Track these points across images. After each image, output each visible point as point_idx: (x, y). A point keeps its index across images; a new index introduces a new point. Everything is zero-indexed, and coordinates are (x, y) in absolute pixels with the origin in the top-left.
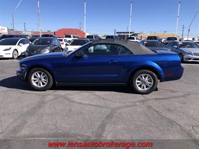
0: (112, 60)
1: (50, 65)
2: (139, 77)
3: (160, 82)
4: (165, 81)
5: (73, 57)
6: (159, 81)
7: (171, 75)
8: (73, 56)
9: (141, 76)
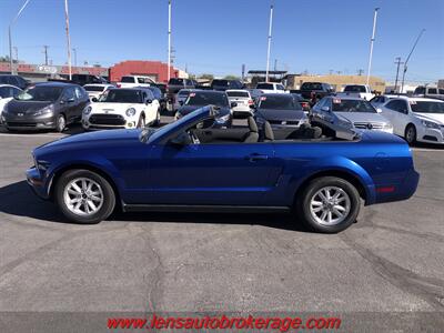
0: (255, 154)
1: (110, 163)
2: (319, 192)
3: (366, 205)
4: (377, 202)
5: (167, 145)
6: (363, 201)
7: (392, 189)
8: (165, 142)
9: (324, 192)
